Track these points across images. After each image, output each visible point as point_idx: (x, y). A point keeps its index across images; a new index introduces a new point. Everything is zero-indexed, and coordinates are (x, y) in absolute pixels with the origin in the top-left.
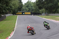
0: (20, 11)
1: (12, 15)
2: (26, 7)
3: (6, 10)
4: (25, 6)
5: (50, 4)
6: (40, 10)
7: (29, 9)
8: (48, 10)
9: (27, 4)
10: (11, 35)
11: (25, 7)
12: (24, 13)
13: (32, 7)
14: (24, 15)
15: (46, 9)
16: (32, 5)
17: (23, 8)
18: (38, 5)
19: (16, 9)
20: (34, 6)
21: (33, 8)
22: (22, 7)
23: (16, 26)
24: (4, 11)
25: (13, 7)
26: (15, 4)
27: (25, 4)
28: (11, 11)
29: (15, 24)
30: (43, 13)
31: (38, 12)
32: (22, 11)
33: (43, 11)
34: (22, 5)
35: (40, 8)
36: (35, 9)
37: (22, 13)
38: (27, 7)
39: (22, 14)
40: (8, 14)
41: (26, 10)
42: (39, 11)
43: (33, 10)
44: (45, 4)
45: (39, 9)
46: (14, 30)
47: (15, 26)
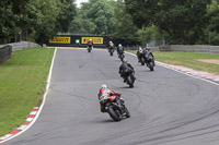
0: (66, 31)
1: (33, 44)
2: (89, 16)
3: (11, 27)
4: (85, 14)
5: (178, 10)
6: (140, 31)
7: (98, 24)
8: (167, 30)
9: (90, 5)
10: (29, 119)
11: (84, 18)
12: (79, 38)
13: (108, 16)
14: (78, 45)
15: (163, 27)
16: (111, 10)
17: (78, 20)
18: (130, 11)
19: (50, 23)
20: (118, 16)
21: (114, 21)
22: (71, 18)
23: (48, 86)
24: (5, 30)
25: (39, 14)
26: (48, 7)
27: (85, 6)
28: (30, 31)
29: (46, 78)
30: (148, 40)
31: (131, 37)
32: (72, 31)
33: (150, 33)
34: (72, 8)
35: (140, 22)
36: (120, 24)
37: (73, 38)
38: (93, 16)
39: (73, 44)
40: (18, 41)
41: (87, 28)
42: (133, 32)
43: (111, 29)
44: (159, 8)
45: (135, 27)
46: (41, 101)
47: (45, 87)
